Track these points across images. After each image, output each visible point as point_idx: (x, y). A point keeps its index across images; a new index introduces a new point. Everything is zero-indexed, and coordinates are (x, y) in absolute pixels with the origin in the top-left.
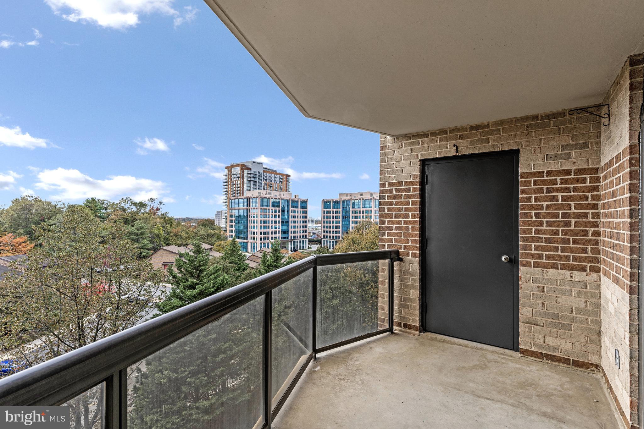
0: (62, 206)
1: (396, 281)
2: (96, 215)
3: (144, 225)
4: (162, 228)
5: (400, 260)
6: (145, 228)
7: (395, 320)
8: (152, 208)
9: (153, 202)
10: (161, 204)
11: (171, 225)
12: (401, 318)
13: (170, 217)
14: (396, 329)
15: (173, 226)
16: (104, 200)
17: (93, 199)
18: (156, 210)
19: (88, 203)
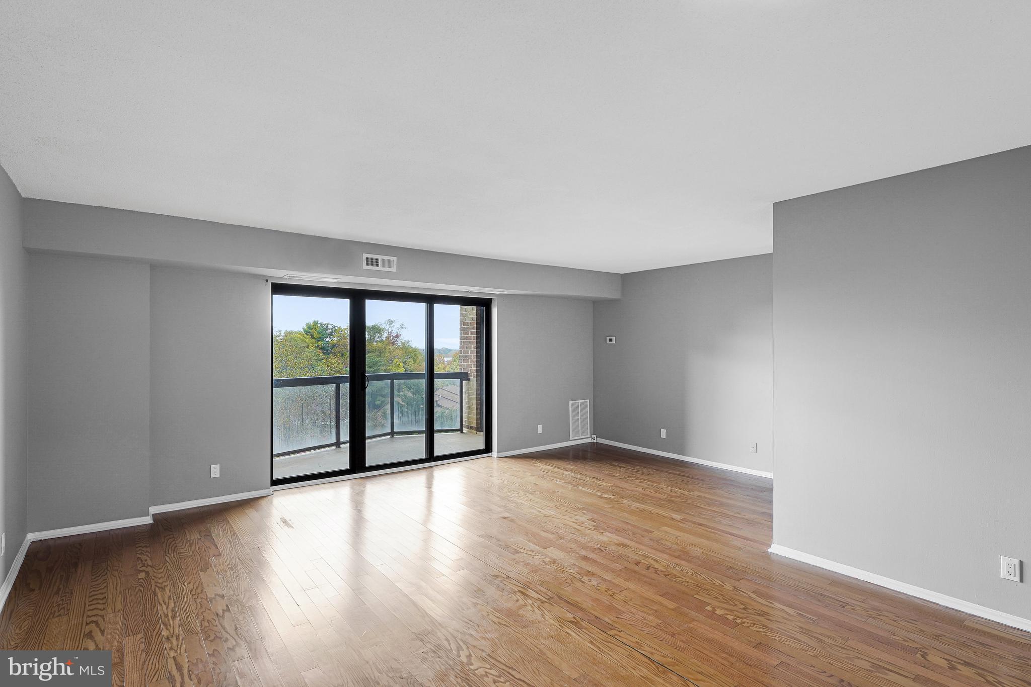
0: (278, 334)
1: (465, 396)
2: (318, 346)
3: (377, 359)
4: (401, 365)
5: (468, 380)
6: (379, 364)
7: (465, 423)
8: (390, 334)
9: (392, 326)
10: (402, 328)
11: (415, 360)
12: (469, 422)
13: (414, 347)
14: (465, 430)
15: (418, 361)
16: (328, 324)
17: (315, 323)
18: (396, 337)
19: (308, 327)
